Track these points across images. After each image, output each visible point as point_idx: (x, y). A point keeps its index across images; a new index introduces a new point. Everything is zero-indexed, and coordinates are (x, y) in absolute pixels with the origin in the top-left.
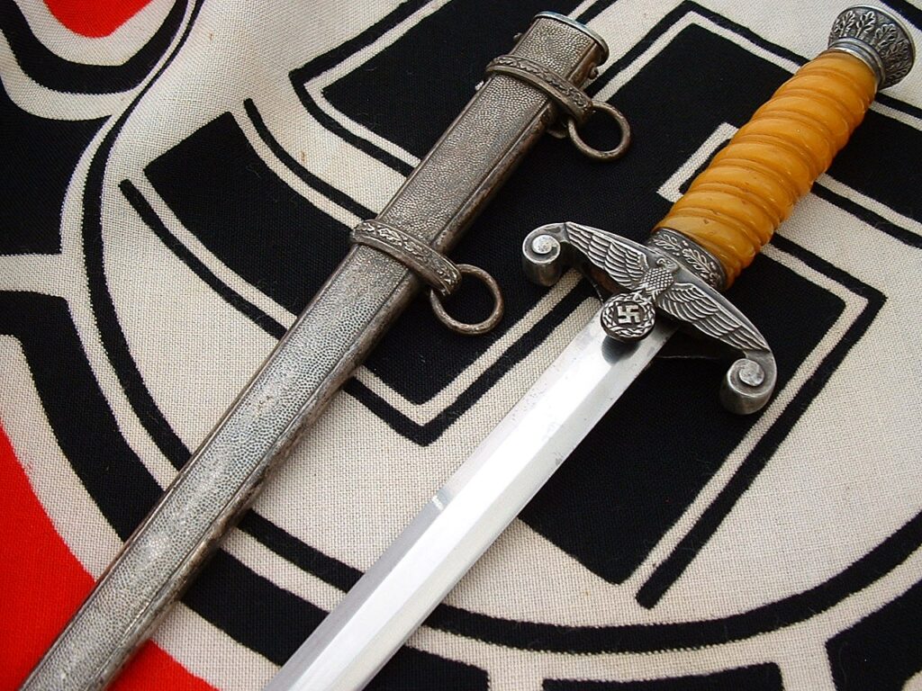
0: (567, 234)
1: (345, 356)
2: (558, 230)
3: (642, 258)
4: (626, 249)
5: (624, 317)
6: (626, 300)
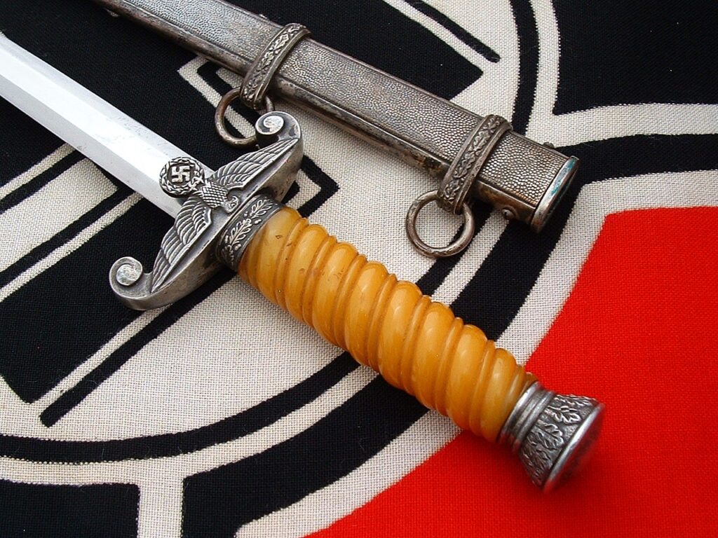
1: (181, 29)
3: (239, 184)
5: (178, 170)
6: (195, 172)
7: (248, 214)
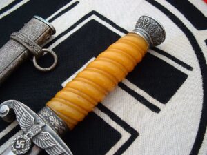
0: (13, 105)
2: (11, 103)
3: (32, 120)
4: (28, 115)
5: (18, 145)
6: (21, 138)
7: (47, 117)
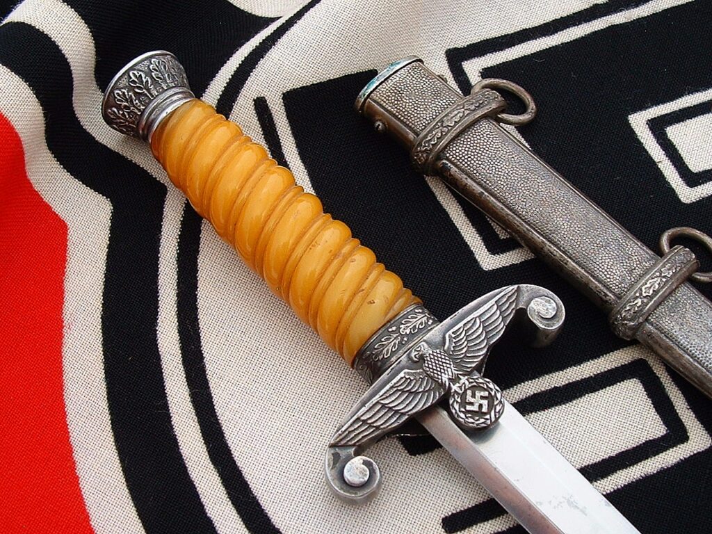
0: (346, 446)
3: (408, 374)
4: (392, 387)
5: (481, 406)
6: (459, 400)
7: (402, 340)
